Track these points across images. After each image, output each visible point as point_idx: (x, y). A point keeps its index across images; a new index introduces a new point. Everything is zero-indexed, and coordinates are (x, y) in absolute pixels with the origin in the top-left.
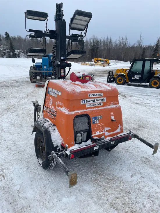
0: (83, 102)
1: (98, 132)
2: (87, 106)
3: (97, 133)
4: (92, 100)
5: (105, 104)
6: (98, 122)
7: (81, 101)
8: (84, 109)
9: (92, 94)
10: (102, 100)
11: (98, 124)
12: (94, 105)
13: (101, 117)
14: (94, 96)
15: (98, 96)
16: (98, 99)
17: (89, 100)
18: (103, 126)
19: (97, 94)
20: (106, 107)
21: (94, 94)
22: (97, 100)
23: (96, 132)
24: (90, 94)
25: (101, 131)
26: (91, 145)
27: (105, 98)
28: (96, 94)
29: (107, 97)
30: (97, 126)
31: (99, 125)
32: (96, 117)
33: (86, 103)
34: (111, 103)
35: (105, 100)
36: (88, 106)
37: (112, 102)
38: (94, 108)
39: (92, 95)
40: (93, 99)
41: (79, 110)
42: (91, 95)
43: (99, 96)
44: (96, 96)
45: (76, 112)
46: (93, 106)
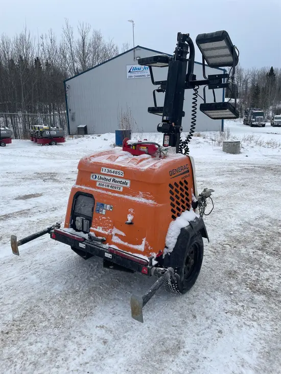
0: (94, 177)
1: (101, 228)
2: (97, 184)
3: (99, 229)
4: (107, 177)
5: (126, 191)
6: (104, 213)
7: (92, 174)
8: (92, 187)
9: (107, 169)
10: (123, 183)
11: (104, 216)
12: (108, 186)
13: (111, 208)
14: (109, 173)
15: (114, 174)
16: (117, 179)
17: (102, 176)
18: (110, 223)
19: (115, 170)
20: (126, 197)
21: (110, 169)
22: (114, 180)
23: (98, 227)
24: (104, 168)
25: (105, 229)
26: (75, 236)
27: (128, 182)
28: (113, 170)
29: (132, 181)
30: (101, 218)
31: (104, 218)
32: (103, 205)
33: (97, 179)
34: (138, 193)
35: (128, 185)
36: (99, 184)
37: (141, 193)
38: (107, 190)
39: (106, 171)
40: (109, 178)
41: (86, 185)
42: (104, 170)
43: (117, 175)
44: (112, 174)
45: (83, 187)
46: (107, 188)
